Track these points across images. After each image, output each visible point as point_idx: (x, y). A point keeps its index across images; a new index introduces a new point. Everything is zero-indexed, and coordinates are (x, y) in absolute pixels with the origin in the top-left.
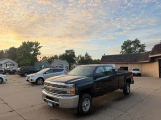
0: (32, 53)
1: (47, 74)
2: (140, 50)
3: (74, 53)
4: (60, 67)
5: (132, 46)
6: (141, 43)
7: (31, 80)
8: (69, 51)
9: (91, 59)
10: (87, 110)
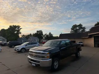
0: (16, 32)
1: (28, 46)
2: (82, 30)
3: (42, 32)
4: (34, 41)
5: (78, 28)
6: (83, 26)
7: (18, 50)
8: (39, 31)
9: (52, 36)
10: (57, 67)
